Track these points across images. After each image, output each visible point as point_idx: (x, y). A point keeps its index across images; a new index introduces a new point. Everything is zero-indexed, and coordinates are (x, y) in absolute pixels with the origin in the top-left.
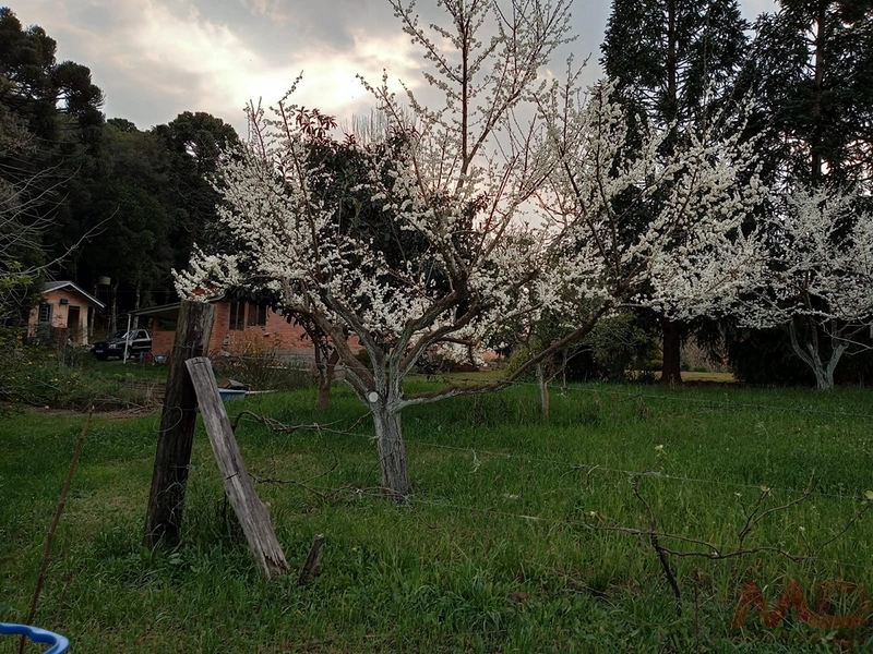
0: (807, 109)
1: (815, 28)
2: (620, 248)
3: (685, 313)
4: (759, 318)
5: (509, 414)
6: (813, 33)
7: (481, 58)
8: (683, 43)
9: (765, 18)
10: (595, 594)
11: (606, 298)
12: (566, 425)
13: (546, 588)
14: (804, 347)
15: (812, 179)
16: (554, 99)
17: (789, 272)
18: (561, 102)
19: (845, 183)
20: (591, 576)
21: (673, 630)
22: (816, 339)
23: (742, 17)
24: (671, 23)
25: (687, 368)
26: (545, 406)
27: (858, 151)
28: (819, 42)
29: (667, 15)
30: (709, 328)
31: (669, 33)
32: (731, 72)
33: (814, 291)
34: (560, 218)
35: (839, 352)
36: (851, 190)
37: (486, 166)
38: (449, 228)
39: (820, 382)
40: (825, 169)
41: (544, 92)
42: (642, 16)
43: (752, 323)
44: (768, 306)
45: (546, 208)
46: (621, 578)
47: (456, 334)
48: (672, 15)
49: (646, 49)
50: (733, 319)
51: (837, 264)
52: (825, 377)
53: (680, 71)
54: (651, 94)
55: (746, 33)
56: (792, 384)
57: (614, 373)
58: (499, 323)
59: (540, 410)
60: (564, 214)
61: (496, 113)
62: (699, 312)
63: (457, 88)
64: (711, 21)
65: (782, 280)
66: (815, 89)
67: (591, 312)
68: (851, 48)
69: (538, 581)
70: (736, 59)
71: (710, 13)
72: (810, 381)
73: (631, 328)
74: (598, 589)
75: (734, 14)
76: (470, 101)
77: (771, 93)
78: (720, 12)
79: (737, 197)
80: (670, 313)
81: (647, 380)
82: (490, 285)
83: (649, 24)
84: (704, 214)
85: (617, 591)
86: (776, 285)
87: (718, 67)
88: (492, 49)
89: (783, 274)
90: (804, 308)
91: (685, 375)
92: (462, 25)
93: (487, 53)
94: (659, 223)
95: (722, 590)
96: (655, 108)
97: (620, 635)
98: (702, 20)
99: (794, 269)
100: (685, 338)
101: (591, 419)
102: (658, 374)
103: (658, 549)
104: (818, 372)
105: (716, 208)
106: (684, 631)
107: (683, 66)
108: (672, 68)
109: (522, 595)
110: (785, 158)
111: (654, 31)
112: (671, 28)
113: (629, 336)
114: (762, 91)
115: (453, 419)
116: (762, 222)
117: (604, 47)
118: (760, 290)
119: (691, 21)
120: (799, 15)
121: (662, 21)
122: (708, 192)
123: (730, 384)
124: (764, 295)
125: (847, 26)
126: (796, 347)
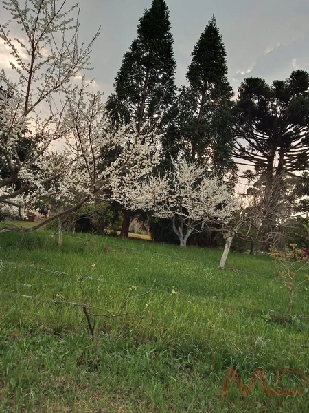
0: (193, 130)
1: (201, 98)
2: (97, 171)
3: (133, 207)
4: (162, 214)
5: (40, 244)
6: (199, 100)
7: (41, 64)
8: (150, 88)
9: (183, 87)
10: (55, 334)
11: (88, 193)
12: (67, 252)
13: (31, 331)
14: (177, 228)
15: (190, 160)
16: (75, 94)
17: (175, 196)
18: (78, 97)
19: (202, 163)
20: (55, 325)
21: (86, 350)
22: (182, 225)
23: (175, 84)
24: (147, 78)
25: (133, 231)
26: (60, 241)
27: (209, 152)
28: (202, 104)
29: (145, 73)
30: (143, 215)
31: (145, 82)
32: (167, 106)
33: (183, 205)
34: (76, 152)
35: (189, 232)
36: (204, 167)
37: (35, 118)
38: (11, 144)
39: (181, 243)
40: (196, 157)
41: (70, 89)
42: (134, 70)
43: (158, 215)
44: (166, 208)
45: (70, 145)
46: (70, 327)
47: (13, 200)
48: (147, 74)
49: (134, 86)
50: (151, 212)
51: (194, 196)
52: (183, 241)
53: (147, 100)
54: (134, 107)
55: (175, 91)
56: (171, 243)
57: (98, 230)
58: (37, 198)
59: (57, 244)
60: (78, 151)
61: (45, 93)
62: (139, 207)
63: (27, 75)
64: (163, 82)
65: (172, 199)
66: (197, 123)
67: (81, 199)
68: (212, 110)
69: (28, 328)
70: (170, 102)
71: (163, 78)
72: (178, 243)
73: (107, 210)
74: (57, 332)
75: (172, 82)
76: (32, 83)
77: (182, 120)
78: (167, 79)
79: (150, 160)
80: (127, 206)
81: (114, 235)
82: (33, 178)
83: (137, 75)
84: (136, 164)
85: (67, 332)
86: (170, 201)
87: (163, 102)
88: (48, 61)
89: (173, 197)
90: (179, 212)
91: (130, 235)
92: (33, 44)
93: (45, 62)
94: (116, 163)
95: (114, 332)
96: (135, 113)
97: (60, 354)
98: (159, 80)
99: (177, 195)
100: (133, 218)
101: (80, 250)
102: (119, 233)
103: (85, 312)
104: (181, 239)
105: (141, 162)
106: (90, 351)
107: (149, 98)
108: (144, 97)
109: (16, 335)
110: (182, 149)
111: (139, 79)
112: (146, 80)
113: (105, 213)
114: (178, 118)
115: (9, 244)
116: (168, 173)
117: (117, 79)
118: (164, 202)
119: (155, 79)
120: (195, 91)
121: (142, 75)
122: (139, 154)
123: (148, 241)
124: (165, 204)
125: (212, 101)
126: (174, 228)
